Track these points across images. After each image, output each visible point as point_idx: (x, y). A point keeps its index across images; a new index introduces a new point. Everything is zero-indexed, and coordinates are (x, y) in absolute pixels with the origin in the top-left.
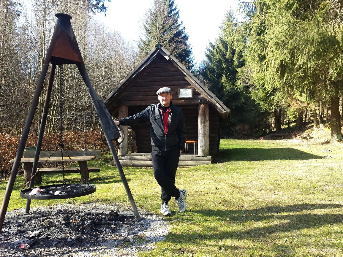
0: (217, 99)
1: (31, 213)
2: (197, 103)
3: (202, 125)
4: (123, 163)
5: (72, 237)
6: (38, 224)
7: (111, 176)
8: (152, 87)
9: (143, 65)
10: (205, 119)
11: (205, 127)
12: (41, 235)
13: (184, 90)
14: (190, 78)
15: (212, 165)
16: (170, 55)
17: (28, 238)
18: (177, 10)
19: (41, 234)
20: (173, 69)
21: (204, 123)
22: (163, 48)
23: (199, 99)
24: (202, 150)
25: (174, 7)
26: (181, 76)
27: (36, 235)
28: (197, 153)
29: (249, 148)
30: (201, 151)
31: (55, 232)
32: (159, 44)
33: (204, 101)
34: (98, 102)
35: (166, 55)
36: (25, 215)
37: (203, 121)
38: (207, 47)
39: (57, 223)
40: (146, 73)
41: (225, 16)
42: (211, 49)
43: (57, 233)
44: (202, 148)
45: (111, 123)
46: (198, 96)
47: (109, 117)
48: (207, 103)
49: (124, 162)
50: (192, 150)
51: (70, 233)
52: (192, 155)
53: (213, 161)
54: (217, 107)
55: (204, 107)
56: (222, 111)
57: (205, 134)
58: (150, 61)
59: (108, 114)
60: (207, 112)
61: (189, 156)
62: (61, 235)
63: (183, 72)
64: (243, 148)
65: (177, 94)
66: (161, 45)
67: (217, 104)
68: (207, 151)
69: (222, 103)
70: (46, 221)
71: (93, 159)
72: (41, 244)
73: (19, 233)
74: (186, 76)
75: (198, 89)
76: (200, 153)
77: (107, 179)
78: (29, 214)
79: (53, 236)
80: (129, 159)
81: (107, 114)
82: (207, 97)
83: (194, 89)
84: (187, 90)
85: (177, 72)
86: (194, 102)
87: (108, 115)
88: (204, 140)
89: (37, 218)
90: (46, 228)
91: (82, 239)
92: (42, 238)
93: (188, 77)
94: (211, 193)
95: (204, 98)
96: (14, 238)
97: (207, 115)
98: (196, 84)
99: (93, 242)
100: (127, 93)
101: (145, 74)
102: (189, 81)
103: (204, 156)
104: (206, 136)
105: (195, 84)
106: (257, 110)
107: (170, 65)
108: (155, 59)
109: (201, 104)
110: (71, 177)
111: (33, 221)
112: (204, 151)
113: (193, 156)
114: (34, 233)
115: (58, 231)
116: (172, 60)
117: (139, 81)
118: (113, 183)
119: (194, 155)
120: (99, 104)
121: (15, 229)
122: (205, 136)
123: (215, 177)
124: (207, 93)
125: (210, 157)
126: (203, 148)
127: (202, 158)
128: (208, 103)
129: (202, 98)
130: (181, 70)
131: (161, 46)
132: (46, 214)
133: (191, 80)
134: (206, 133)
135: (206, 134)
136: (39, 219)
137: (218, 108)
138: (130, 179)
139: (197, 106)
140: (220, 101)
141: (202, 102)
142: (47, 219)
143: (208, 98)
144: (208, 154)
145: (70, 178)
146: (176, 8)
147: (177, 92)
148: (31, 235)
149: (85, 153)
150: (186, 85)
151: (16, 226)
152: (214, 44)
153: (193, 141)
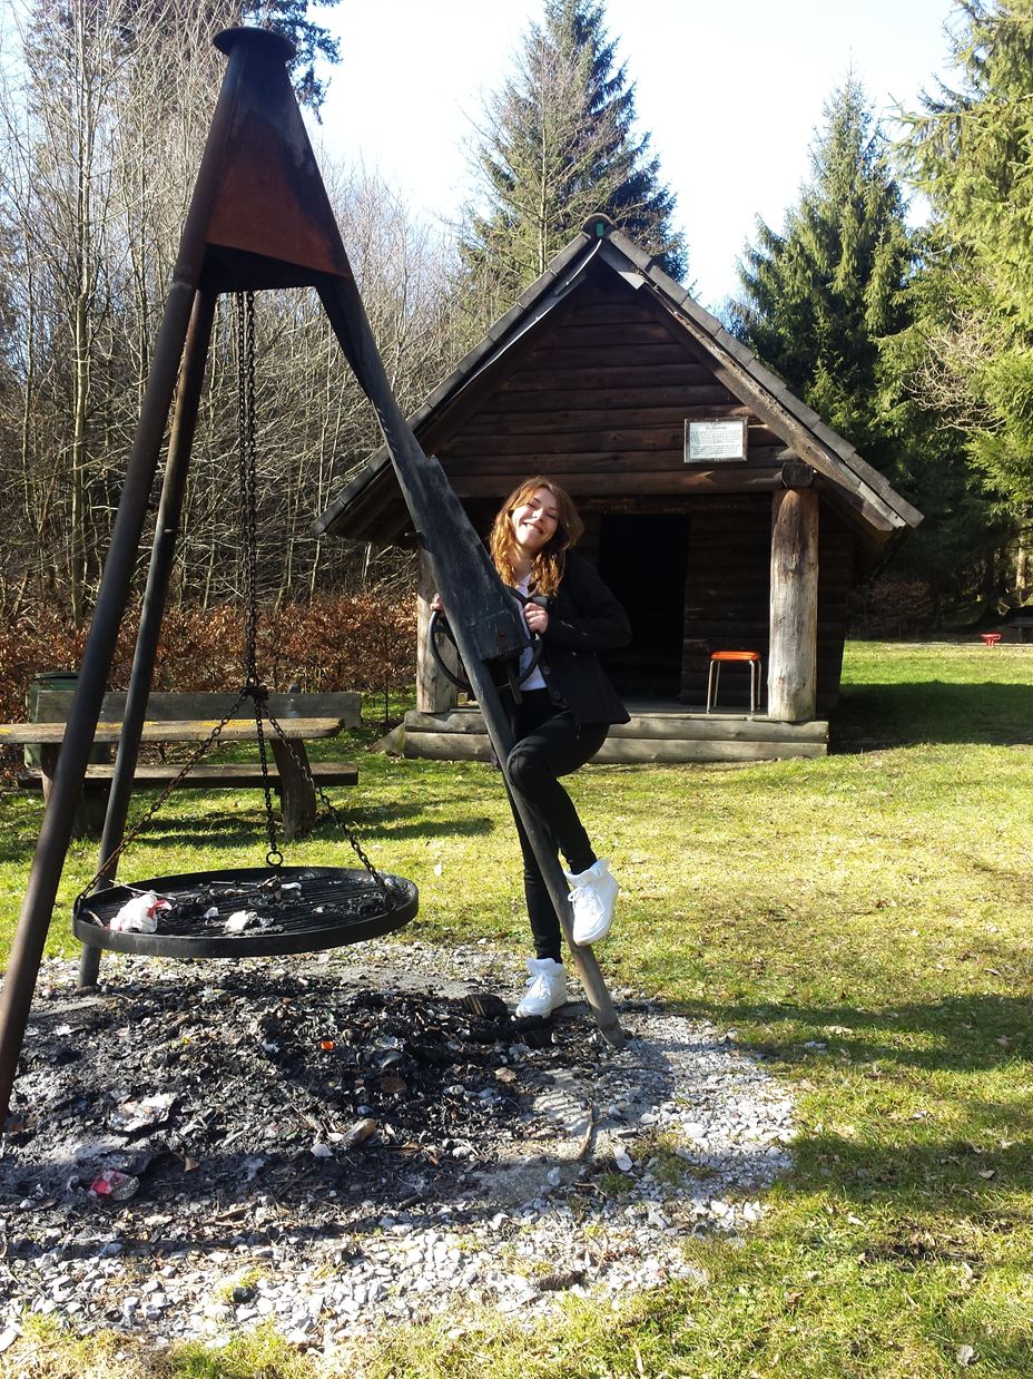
0: (861, 464)
1: (104, 989)
2: (767, 484)
3: (790, 582)
4: (440, 743)
5: (331, 1131)
6: (154, 1056)
7: (401, 802)
8: (566, 416)
9: (526, 315)
10: (802, 558)
11: (800, 589)
12: (180, 1118)
13: (710, 425)
14: (737, 372)
15: (837, 763)
16: (649, 268)
17: (122, 1134)
18: (625, 87)
19: (180, 1114)
20: (660, 333)
21: (799, 572)
22: (617, 238)
23: (778, 465)
24: (788, 695)
25: (611, 75)
26: (699, 363)
27: (156, 1120)
28: (763, 706)
29: (961, 680)
30: (782, 700)
31: (243, 1103)
32: (601, 220)
33: (799, 475)
34: (421, 477)
35: (630, 266)
36: (82, 995)
37: (793, 566)
38: (747, 245)
39: (240, 1052)
40: (536, 351)
41: (827, 113)
42: (767, 254)
43: (257, 1111)
44: (786, 686)
45: (486, 577)
46: (772, 450)
47: (475, 550)
48: (811, 486)
49: (444, 740)
50: (741, 691)
51: (315, 1111)
52: (743, 716)
53: (839, 744)
54: (859, 501)
55: (801, 503)
56: (884, 520)
57: (801, 624)
58: (559, 295)
59: (469, 533)
60: (812, 525)
61: (730, 722)
62: (277, 1120)
63: (705, 342)
64: (936, 683)
65: (679, 442)
66: (606, 224)
67: (863, 491)
68: (808, 697)
69: (884, 484)
70: (188, 1035)
71: (333, 733)
72: (188, 1168)
73: (72, 1101)
74: (719, 365)
75: (775, 419)
76: (778, 706)
77: (391, 818)
78: (96, 991)
79: (240, 1125)
80: (463, 729)
81: (465, 538)
82: (816, 457)
83: (753, 419)
84: (723, 425)
85: (677, 343)
86: (755, 481)
87: (472, 540)
88: (799, 649)
89: (136, 1016)
90: (199, 1079)
91: (379, 1146)
92: (189, 1134)
93: (730, 366)
94: (894, 904)
95: (799, 460)
96: (53, 1126)
97: (811, 540)
98: (766, 400)
99: (436, 1162)
100: (454, 440)
101: (535, 354)
102: (730, 387)
103: (794, 718)
104: (805, 629)
105: (762, 397)
106: (966, 516)
107: (646, 315)
108: (580, 289)
109: (784, 488)
110: (236, 805)
111: (124, 1033)
112: (794, 699)
113: (745, 719)
114: (148, 1110)
115: (255, 1097)
116: (659, 289)
117: (505, 386)
118: (422, 840)
119: (750, 718)
120: (427, 487)
121: (48, 1075)
122: (800, 631)
123: (877, 821)
124: (816, 438)
125: (820, 727)
126: (790, 684)
127: (785, 728)
128: (819, 482)
129: (791, 461)
130: (698, 336)
131: (608, 228)
132: (175, 990)
133: (744, 380)
134: (806, 618)
135: (807, 624)
136: (148, 1020)
137: (865, 505)
138: (487, 820)
139: (768, 496)
140: (877, 475)
141: (793, 478)
142: (189, 1023)
143: (821, 462)
144: (813, 708)
145: (233, 810)
146: (620, 77)
147: (674, 438)
148: (132, 1115)
149: (293, 704)
150: (720, 405)
151: (50, 1057)
152: (779, 230)
153: (746, 656)
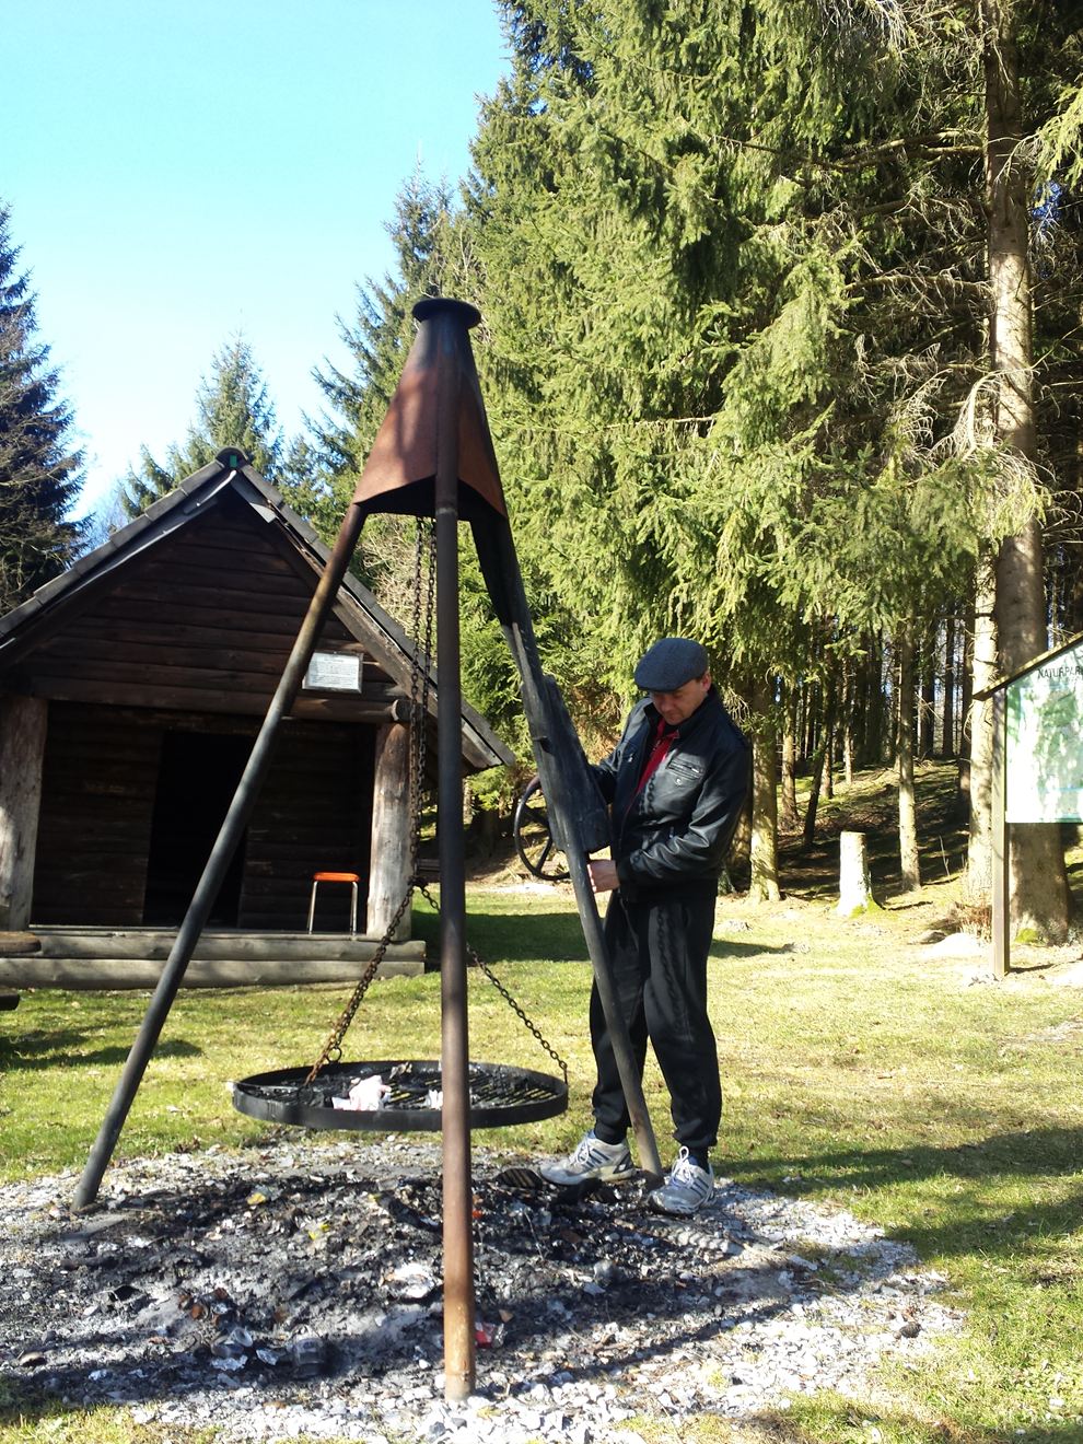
1: (111, 1203)
2: (378, 716)
3: (396, 809)
8: (182, 630)
10: (406, 787)
11: (405, 816)
13: (328, 656)
14: (359, 612)
16: (280, 505)
17: (413, 1301)
21: (404, 800)
22: (250, 472)
23: (392, 699)
32: (236, 453)
35: (262, 499)
36: (88, 1213)
37: (399, 794)
38: (132, 473)
42: (151, 486)
46: (383, 687)
55: (406, 737)
57: (404, 848)
58: (188, 515)
61: (334, 942)
66: (241, 457)
68: (408, 917)
75: (391, 658)
78: (102, 1208)
83: (368, 657)
84: (340, 658)
86: (367, 712)
98: (384, 640)
100: (56, 640)
103: (391, 939)
104: (407, 854)
105: (379, 637)
108: (211, 513)
109: (392, 722)
113: (348, 939)
119: (351, 938)
125: (418, 946)
129: (403, 697)
131: (244, 460)
134: (408, 843)
135: (408, 848)
140: (480, 718)
141: (405, 714)
150: (337, 639)
153: (350, 877)
